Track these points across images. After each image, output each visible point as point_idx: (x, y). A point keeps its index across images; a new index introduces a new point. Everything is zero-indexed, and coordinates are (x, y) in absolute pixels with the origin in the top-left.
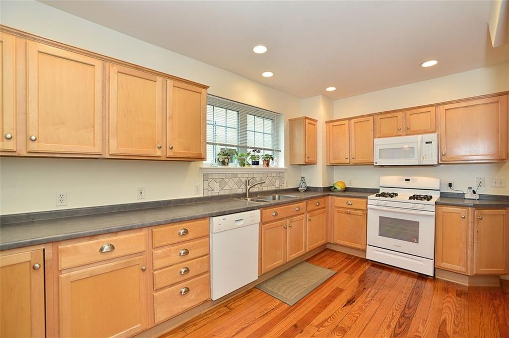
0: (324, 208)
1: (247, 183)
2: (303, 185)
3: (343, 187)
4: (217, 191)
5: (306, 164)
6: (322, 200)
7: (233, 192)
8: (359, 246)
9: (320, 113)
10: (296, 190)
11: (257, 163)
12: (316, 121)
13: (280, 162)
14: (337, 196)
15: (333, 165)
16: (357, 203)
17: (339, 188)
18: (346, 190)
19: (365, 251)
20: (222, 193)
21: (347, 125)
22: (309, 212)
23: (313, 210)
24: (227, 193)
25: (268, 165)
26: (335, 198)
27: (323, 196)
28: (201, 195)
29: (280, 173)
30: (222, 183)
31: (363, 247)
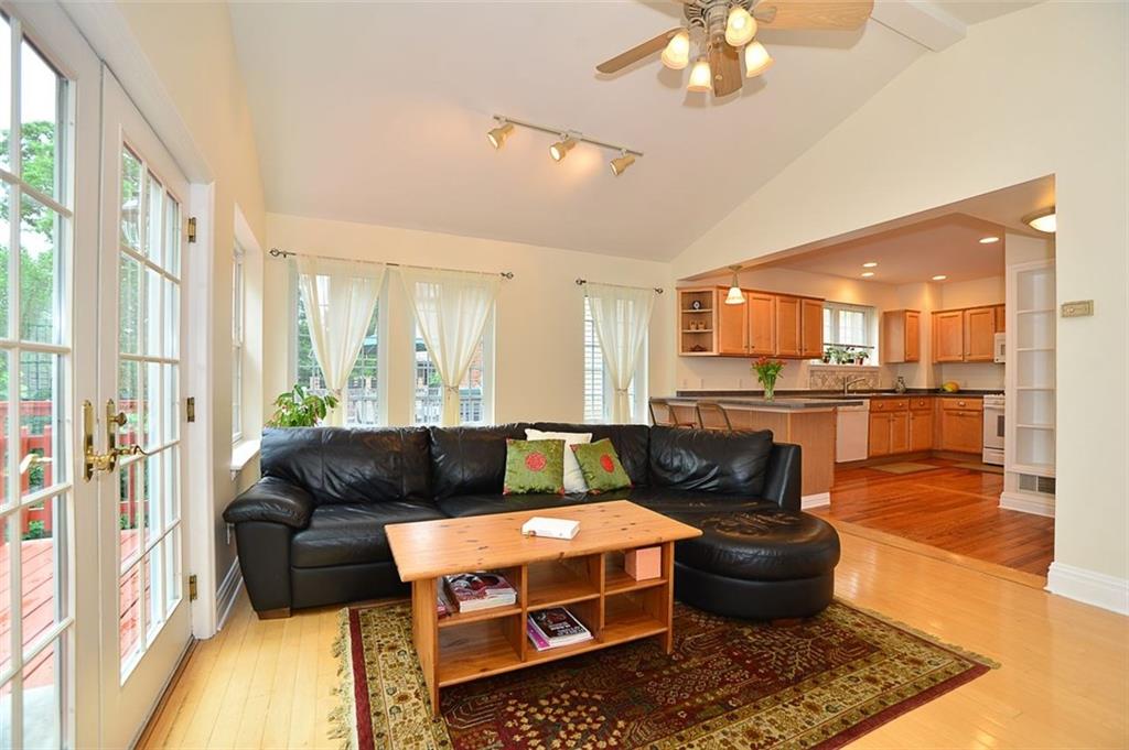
0: (929, 409)
1: (844, 381)
2: (901, 387)
3: (955, 388)
4: (820, 387)
5: (907, 362)
6: (927, 401)
7: (831, 389)
8: (974, 450)
9: (925, 302)
10: (893, 391)
11: (852, 361)
12: (919, 312)
13: (873, 360)
14: (946, 397)
15: (940, 363)
16: (972, 403)
17: (949, 388)
18: (960, 392)
19: (981, 455)
20: (823, 388)
21: (960, 317)
22: (911, 410)
23: (915, 410)
24: (827, 389)
25: (861, 363)
26: (944, 399)
27: (930, 397)
28: (808, 389)
29: (873, 371)
30: (824, 380)
31: (979, 451)
